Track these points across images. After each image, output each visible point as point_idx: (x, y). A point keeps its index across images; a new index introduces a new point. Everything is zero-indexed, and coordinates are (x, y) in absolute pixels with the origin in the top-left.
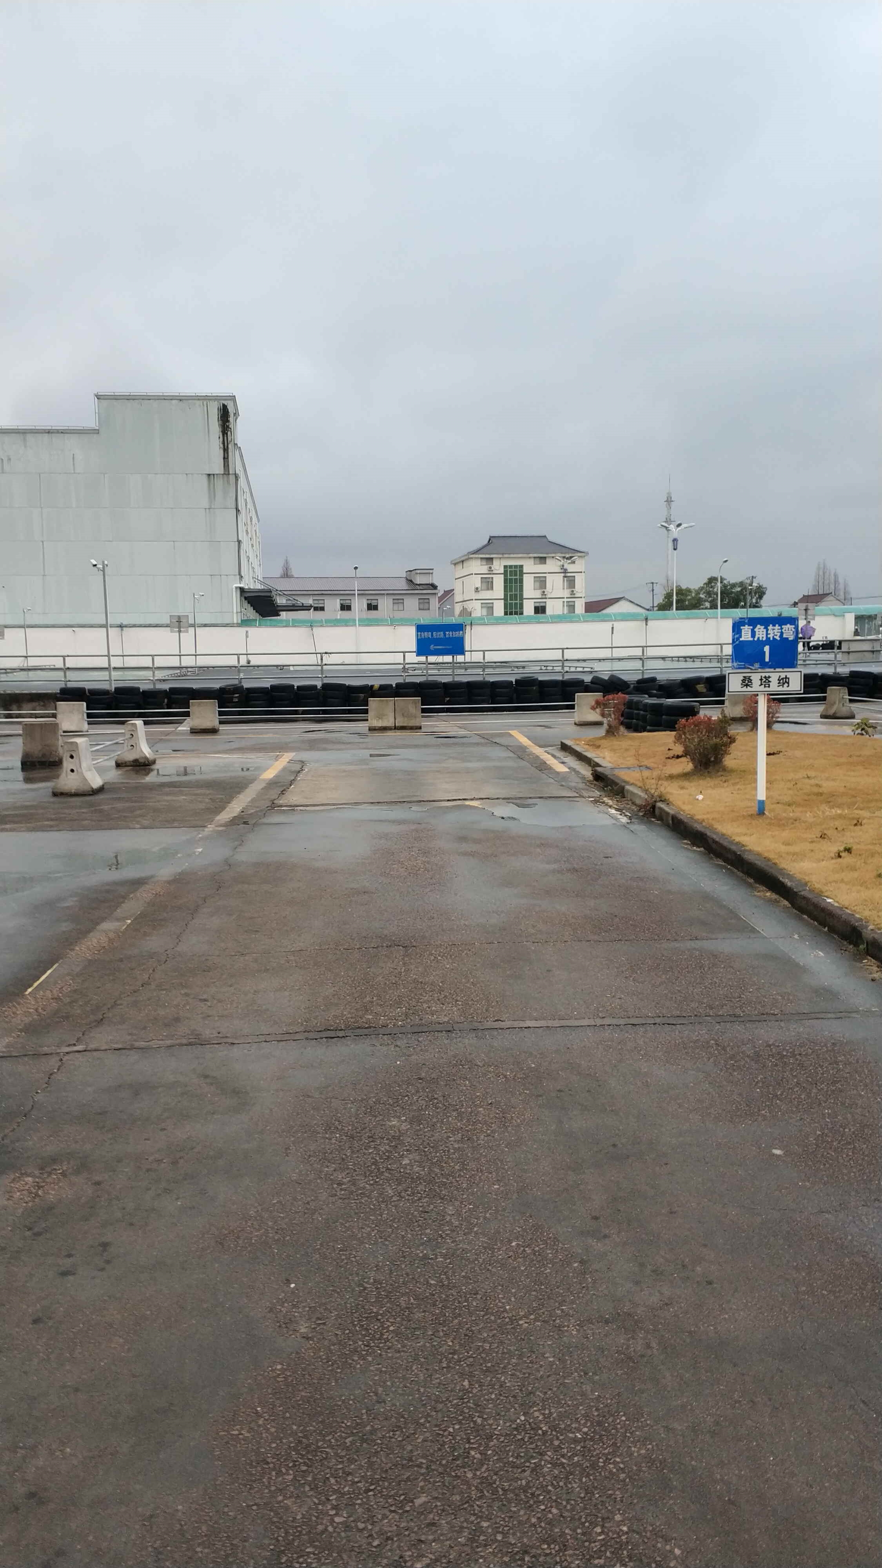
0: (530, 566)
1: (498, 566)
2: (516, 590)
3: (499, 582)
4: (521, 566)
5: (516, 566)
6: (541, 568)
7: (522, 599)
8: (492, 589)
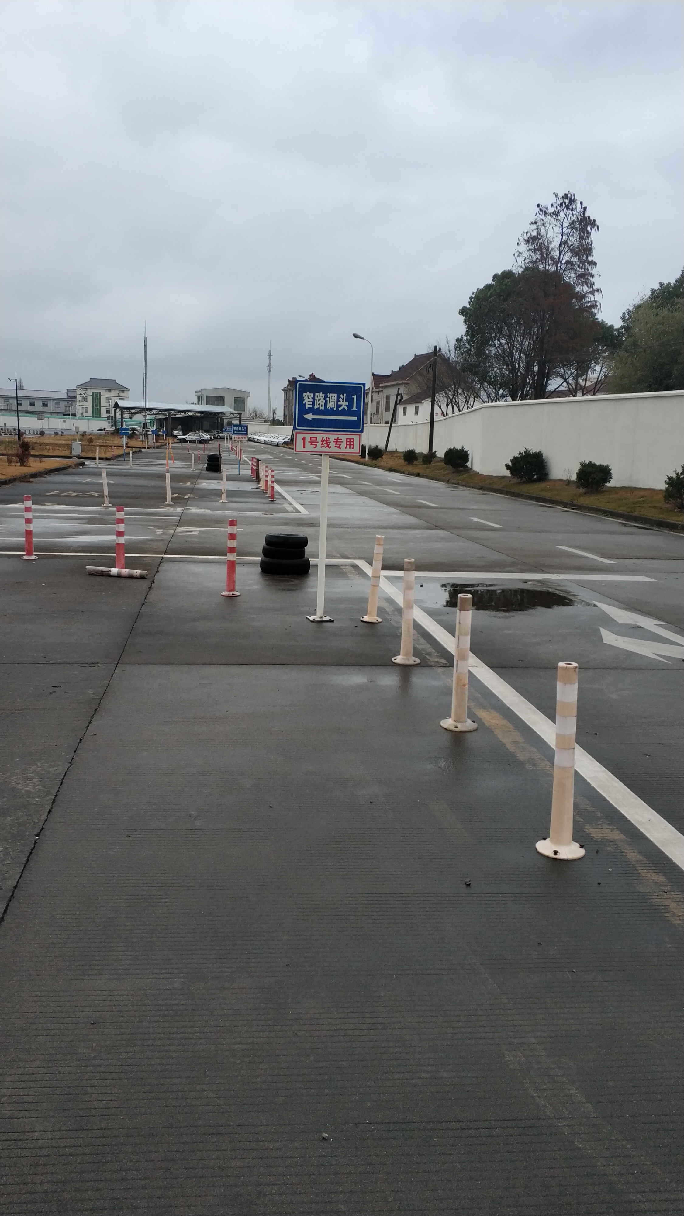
0: (104, 393)
1: (90, 392)
2: (98, 403)
3: (90, 399)
4: (100, 393)
5: (98, 392)
6: (108, 394)
7: (100, 406)
8: (87, 401)
